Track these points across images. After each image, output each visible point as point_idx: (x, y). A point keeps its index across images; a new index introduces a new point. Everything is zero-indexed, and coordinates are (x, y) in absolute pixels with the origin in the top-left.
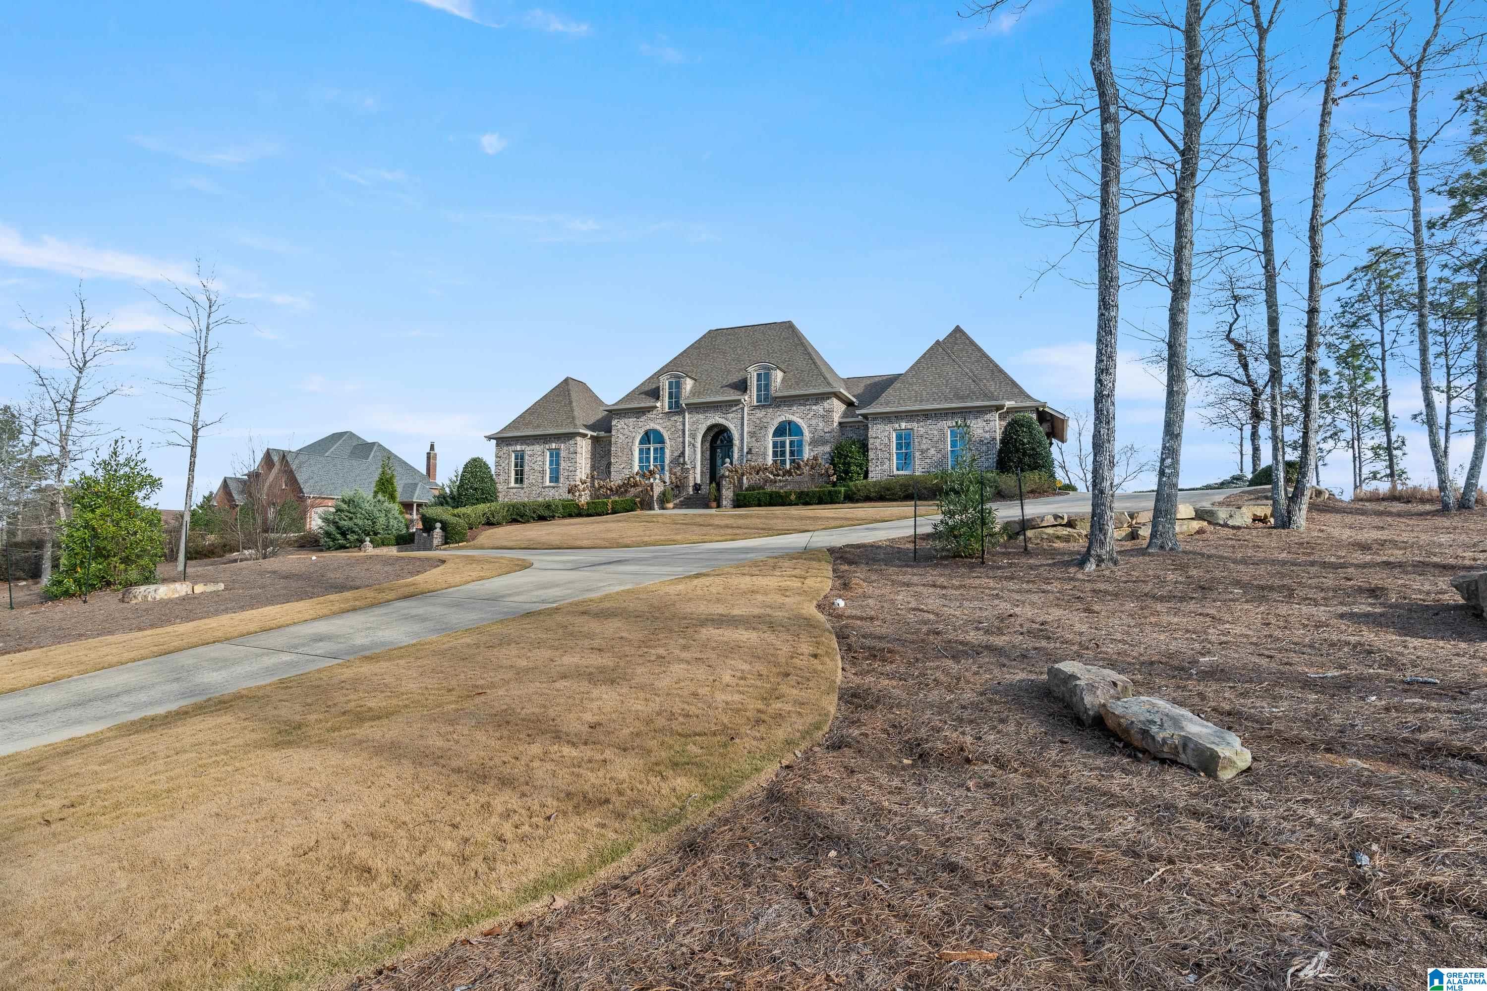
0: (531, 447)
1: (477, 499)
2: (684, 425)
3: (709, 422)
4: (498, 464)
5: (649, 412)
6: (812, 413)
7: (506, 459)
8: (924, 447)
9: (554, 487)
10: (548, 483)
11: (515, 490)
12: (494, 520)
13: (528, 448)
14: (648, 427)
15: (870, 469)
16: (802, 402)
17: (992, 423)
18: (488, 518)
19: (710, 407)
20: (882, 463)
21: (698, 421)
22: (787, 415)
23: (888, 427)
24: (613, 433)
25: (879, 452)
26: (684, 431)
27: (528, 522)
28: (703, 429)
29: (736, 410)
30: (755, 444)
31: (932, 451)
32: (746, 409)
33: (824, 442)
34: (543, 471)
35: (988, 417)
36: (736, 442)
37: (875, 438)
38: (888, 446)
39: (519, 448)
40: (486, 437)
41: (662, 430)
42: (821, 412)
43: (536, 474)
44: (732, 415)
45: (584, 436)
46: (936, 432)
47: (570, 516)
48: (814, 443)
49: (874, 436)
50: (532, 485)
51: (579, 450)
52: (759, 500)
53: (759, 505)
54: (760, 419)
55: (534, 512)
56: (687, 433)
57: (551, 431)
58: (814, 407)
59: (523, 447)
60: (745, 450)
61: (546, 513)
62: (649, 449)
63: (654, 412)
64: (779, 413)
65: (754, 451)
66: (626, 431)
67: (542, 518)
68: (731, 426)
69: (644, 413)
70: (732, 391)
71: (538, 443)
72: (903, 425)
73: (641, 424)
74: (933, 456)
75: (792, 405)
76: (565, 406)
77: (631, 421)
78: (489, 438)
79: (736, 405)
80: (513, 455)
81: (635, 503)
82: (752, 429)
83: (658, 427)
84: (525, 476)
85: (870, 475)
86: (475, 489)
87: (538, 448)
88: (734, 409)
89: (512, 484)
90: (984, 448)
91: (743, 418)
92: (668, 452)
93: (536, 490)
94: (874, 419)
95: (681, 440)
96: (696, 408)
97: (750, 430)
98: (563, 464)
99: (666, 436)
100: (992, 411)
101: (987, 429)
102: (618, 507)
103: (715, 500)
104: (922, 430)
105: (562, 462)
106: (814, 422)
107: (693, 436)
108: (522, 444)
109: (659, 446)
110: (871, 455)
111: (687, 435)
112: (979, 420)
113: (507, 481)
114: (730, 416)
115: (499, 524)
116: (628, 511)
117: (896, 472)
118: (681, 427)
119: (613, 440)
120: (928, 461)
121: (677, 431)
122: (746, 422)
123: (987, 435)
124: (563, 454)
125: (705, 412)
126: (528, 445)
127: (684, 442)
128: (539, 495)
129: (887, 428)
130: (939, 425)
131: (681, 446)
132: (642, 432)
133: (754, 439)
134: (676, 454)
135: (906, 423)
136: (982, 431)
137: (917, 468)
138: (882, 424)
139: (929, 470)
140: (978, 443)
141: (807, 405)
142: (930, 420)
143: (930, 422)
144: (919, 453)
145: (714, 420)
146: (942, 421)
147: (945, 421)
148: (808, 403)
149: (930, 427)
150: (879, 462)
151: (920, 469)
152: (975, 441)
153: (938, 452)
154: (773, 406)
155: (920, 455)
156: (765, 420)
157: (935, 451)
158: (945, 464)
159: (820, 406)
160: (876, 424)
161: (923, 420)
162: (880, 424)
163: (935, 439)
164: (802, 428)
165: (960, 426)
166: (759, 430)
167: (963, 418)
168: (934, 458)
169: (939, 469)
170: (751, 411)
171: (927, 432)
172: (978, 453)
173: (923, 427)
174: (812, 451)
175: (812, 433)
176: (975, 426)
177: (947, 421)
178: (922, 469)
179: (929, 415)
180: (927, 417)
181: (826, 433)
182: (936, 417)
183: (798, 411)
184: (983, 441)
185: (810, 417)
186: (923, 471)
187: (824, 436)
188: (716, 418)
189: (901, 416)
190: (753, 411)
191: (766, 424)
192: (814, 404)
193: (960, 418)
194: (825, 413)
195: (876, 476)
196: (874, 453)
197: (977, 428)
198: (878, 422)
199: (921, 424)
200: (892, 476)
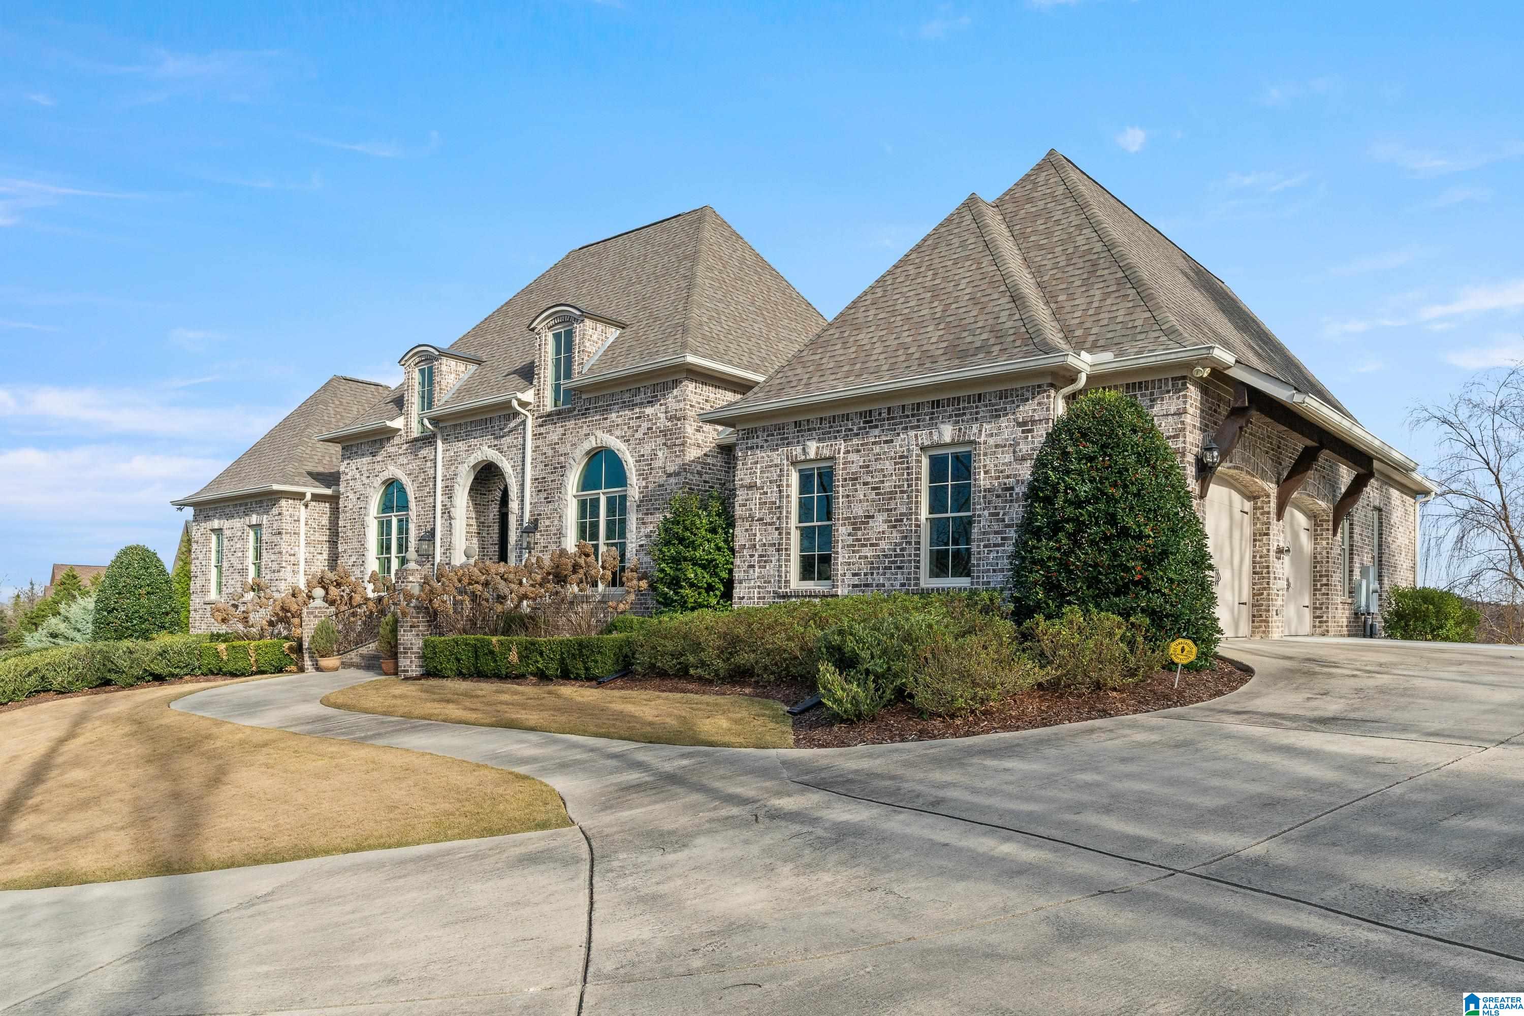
0: (230, 522)
2: (436, 466)
3: (478, 459)
4: (195, 555)
5: (388, 440)
6: (645, 425)
7: (203, 545)
8: (860, 510)
13: (226, 524)
14: (386, 475)
15: (737, 575)
16: (626, 397)
17: (1038, 429)
19: (477, 423)
20: (765, 559)
21: (458, 457)
22: (601, 434)
23: (777, 457)
24: (342, 488)
25: (756, 526)
26: (435, 481)
28: (465, 474)
29: (515, 428)
30: (543, 507)
31: (879, 524)
32: (531, 423)
33: (662, 503)
35: (1027, 409)
36: (514, 501)
37: (750, 487)
38: (777, 508)
39: (216, 523)
40: (173, 503)
41: (405, 480)
42: (663, 422)
43: (235, 575)
44: (509, 439)
46: (888, 466)
48: (647, 502)
49: (747, 481)
54: (553, 446)
56: (440, 485)
58: (650, 409)
59: (222, 523)
60: (528, 524)
63: (396, 441)
64: (586, 430)
65: (541, 523)
66: (358, 485)
68: (506, 466)
69: (382, 444)
71: (238, 514)
72: (813, 448)
73: (378, 467)
74: (881, 536)
75: (606, 410)
77: (366, 462)
82: (539, 471)
83: (400, 475)
84: (224, 580)
85: (738, 591)
87: (238, 524)
91: (524, 445)
95: (432, 500)
96: (455, 427)
97: (536, 473)
98: (264, 557)
100: (1038, 390)
104: (857, 461)
105: (264, 553)
106: (647, 448)
107: (448, 492)
108: (221, 517)
110: (740, 536)
112: (1004, 422)
113: (205, 590)
114: (506, 442)
117: (795, 583)
118: (432, 472)
119: (341, 503)
120: (868, 552)
121: (427, 481)
122: (528, 459)
124: (264, 535)
125: (468, 435)
126: (230, 517)
127: (435, 507)
130: (897, 443)
131: (431, 514)
132: (377, 485)
133: (542, 496)
135: (820, 440)
136: (1008, 458)
137: (840, 572)
138: (765, 445)
139: (870, 581)
140: (998, 496)
141: (636, 404)
142: (876, 427)
143: (876, 432)
144: (850, 529)
145: (479, 453)
146: (906, 428)
147: (912, 428)
148: (637, 400)
149: (877, 449)
150: (757, 556)
151: (849, 575)
152: (989, 490)
153: (895, 527)
154: (576, 412)
155: (849, 535)
156: (561, 449)
157: (886, 521)
158: (910, 561)
159: (661, 405)
160: (752, 448)
161: (860, 429)
162: (762, 447)
163: (888, 486)
164: (624, 463)
165: (952, 444)
166: (552, 473)
167: (957, 418)
168: (883, 545)
169: (896, 579)
170: (540, 426)
171: (868, 466)
172: (996, 528)
173: (858, 451)
174: (644, 523)
175: (644, 479)
176: (991, 441)
177: (918, 427)
178: (854, 575)
179: (875, 416)
180: (869, 420)
181: (669, 475)
182: (893, 418)
183: (620, 421)
184: (1012, 489)
185: (641, 436)
186: (856, 581)
187: (663, 485)
188: (485, 448)
189: (808, 421)
190: (542, 426)
191: (562, 459)
192: (649, 402)
193: (950, 416)
194: (669, 424)
195: (750, 598)
196: (747, 530)
197: (997, 446)
198: (755, 440)
199: (855, 441)
200: (784, 597)
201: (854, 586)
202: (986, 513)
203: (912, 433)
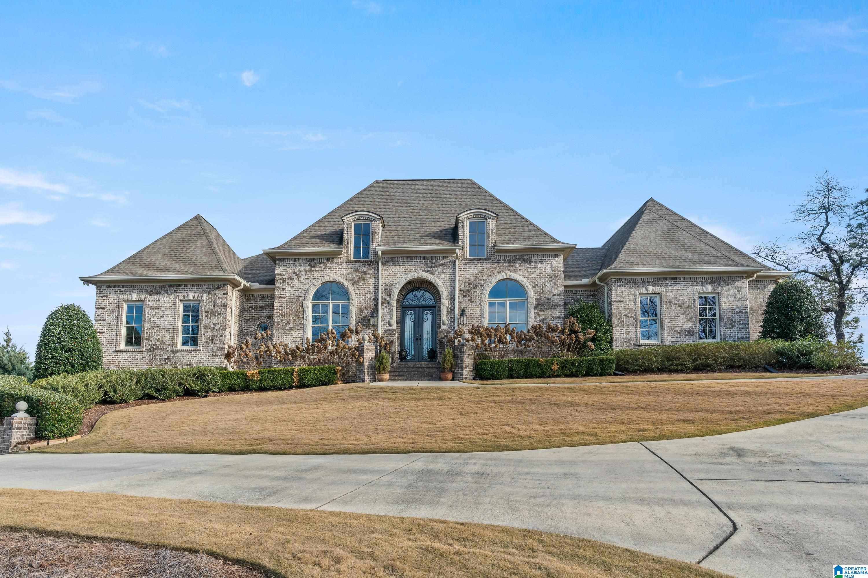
0: (155, 297)
1: (72, 366)
2: (377, 278)
3: (410, 277)
4: (100, 318)
5: (328, 259)
6: (538, 272)
7: (113, 311)
8: (673, 314)
9: (190, 351)
10: (179, 346)
11: (126, 355)
12: (118, 397)
13: (149, 298)
14: (327, 278)
15: (614, 337)
16: (525, 258)
17: (743, 291)
18: (106, 393)
19: (411, 258)
20: (628, 331)
21: (394, 273)
22: (509, 273)
23: (634, 291)
24: (277, 283)
25: (623, 318)
26: (376, 286)
27: (169, 398)
28: (401, 282)
29: (445, 264)
30: (467, 304)
31: (682, 319)
32: (457, 263)
33: (553, 306)
34: (174, 330)
35: (739, 284)
36: (445, 301)
37: (620, 302)
38: (633, 311)
39: (135, 296)
40: (81, 278)
41: (345, 283)
42: (549, 271)
43: (162, 333)
44: (440, 269)
45: (235, 285)
46: (685, 298)
47: (232, 390)
48: (540, 306)
49: (618, 299)
50: (155, 347)
51: (229, 303)
52: (511, 369)
53: (511, 377)
54: (475, 275)
55: (180, 385)
56: (380, 288)
57: (189, 275)
58: (540, 265)
59: (143, 297)
60: (457, 311)
61: (198, 386)
62: (327, 306)
63: (335, 260)
64: (498, 269)
65: (467, 312)
66: (295, 283)
67: (189, 393)
68: (438, 282)
69: (321, 260)
70: (437, 241)
71: (166, 291)
72: (650, 288)
73: (316, 274)
74: (683, 323)
75: (513, 261)
76: (202, 246)
77: (304, 269)
78: (87, 281)
79: (444, 258)
80: (125, 307)
81: (335, 373)
82: (464, 286)
83: (341, 279)
84: (144, 336)
85: (615, 343)
86: (70, 350)
87: (165, 298)
88: (442, 262)
89: (123, 346)
90: (736, 317)
91: (453, 273)
92: (354, 311)
93: (162, 354)
94: (618, 280)
95: (372, 296)
96: (392, 258)
97: (463, 287)
98: (204, 321)
99: (352, 291)
100: (742, 278)
101: (738, 296)
102: (308, 379)
103: (450, 370)
104: (670, 295)
105: (204, 318)
106: (540, 282)
107: (388, 292)
108: (140, 292)
109: (340, 302)
110: (615, 321)
111: (380, 291)
112: (730, 287)
113: (114, 342)
114: (437, 270)
115: (124, 402)
116: (325, 384)
117: (641, 341)
118: (372, 280)
119: (277, 292)
120: (677, 329)
121: (367, 285)
122: (457, 278)
123: (739, 304)
124: (204, 307)
125: (404, 263)
126: (151, 293)
127: (376, 299)
128: (167, 360)
129: (632, 291)
130: (688, 290)
131: (371, 303)
132: (318, 284)
133: (467, 299)
134: (366, 313)
135: (653, 286)
136: (733, 299)
137: (666, 336)
138: (626, 286)
139: (679, 340)
140: (729, 312)
141: (532, 262)
142: (679, 284)
143: (679, 286)
144: (669, 320)
145: (415, 273)
146: (692, 285)
147: (694, 286)
148: (533, 260)
149: (680, 292)
150: (624, 329)
151: (670, 338)
152: (726, 310)
153: (689, 320)
154: (491, 261)
155: (669, 322)
156: (481, 277)
157: (685, 318)
158: (696, 333)
159: (548, 264)
160: (620, 286)
161: (672, 284)
162: (625, 286)
163: (685, 305)
164: (526, 288)
165: (711, 293)
166: (474, 288)
167: (713, 283)
168: (684, 327)
169: (690, 339)
170: (464, 265)
171: (676, 298)
172: (730, 322)
173: (672, 292)
174: (539, 315)
175: (538, 295)
176: (726, 293)
177: (697, 285)
178: (672, 338)
179: (678, 280)
180: (675, 281)
181: (554, 295)
182: (686, 281)
183: (522, 268)
184: (735, 309)
185: (536, 276)
186: (673, 340)
187: (550, 299)
188: (420, 272)
189: (648, 278)
190: (466, 265)
191: (482, 282)
192: (540, 262)
193: (710, 283)
194: (553, 272)
195: (622, 346)
196: (619, 319)
197: (728, 295)
198: (622, 283)
199: (670, 288)
200: (639, 346)
201: (672, 342)
202: (726, 317)
203: (694, 287)
